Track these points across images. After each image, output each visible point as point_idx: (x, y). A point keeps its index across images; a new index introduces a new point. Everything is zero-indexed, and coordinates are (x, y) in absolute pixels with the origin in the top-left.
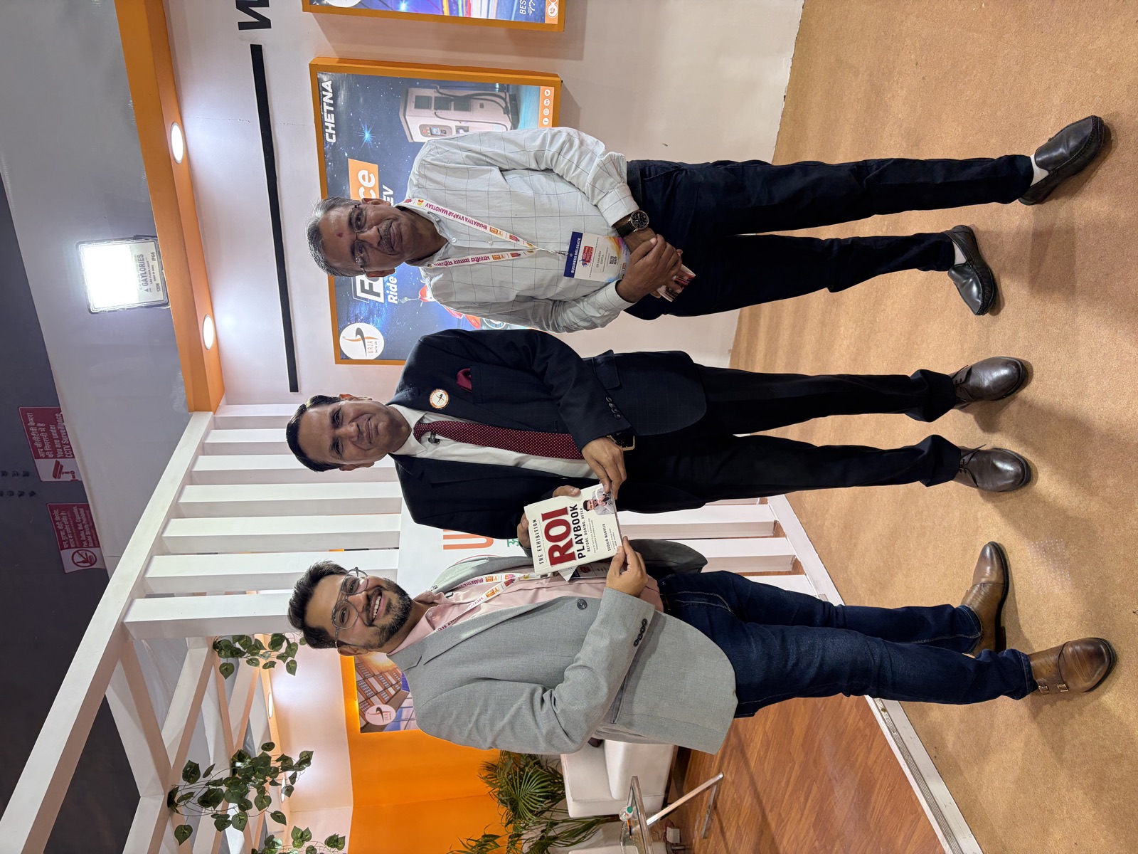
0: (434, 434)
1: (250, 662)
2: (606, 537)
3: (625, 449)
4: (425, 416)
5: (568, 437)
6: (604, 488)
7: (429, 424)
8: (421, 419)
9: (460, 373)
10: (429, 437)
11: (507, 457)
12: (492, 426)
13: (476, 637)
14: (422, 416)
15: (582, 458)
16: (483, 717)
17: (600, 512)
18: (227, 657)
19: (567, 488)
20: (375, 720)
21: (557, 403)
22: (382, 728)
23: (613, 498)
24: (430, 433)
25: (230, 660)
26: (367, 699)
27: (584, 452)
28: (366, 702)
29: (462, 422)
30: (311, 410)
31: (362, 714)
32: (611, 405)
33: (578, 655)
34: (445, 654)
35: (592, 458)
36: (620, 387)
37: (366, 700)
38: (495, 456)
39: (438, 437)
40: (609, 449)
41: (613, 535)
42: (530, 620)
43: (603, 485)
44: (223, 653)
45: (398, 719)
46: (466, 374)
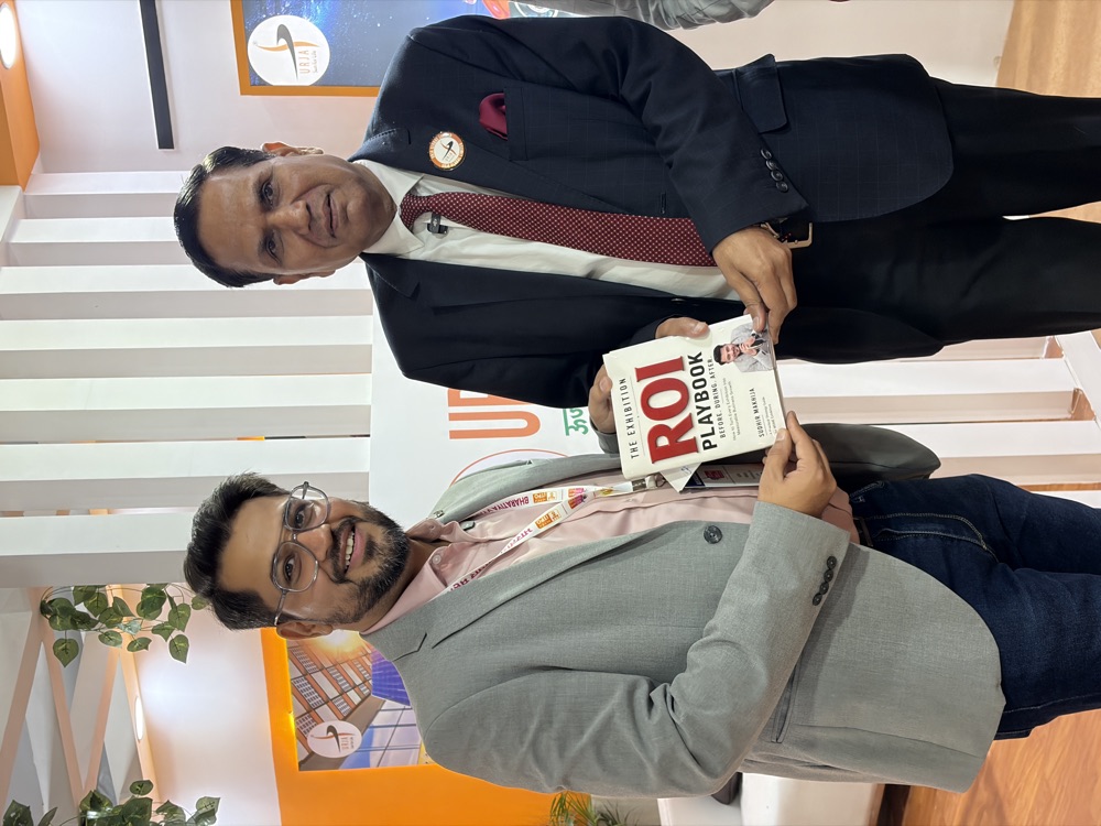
0: (437, 216)
1: (105, 638)
2: (756, 411)
3: (794, 245)
4: (421, 182)
5: (686, 225)
6: (755, 322)
7: (428, 197)
8: (414, 188)
9: (485, 103)
10: (429, 221)
11: (572, 261)
12: (545, 203)
13: (524, 596)
14: (414, 182)
15: (713, 264)
16: (545, 734)
17: (745, 368)
18: (65, 628)
19: (685, 322)
20: (327, 748)
21: (666, 161)
22: (336, 763)
23: (771, 340)
24: (430, 214)
25: (70, 634)
26: (310, 710)
27: (717, 254)
28: (309, 716)
29: (489, 194)
30: (215, 178)
31: (302, 737)
32: (769, 165)
33: (711, 623)
34: (470, 628)
35: (733, 266)
36: (786, 128)
37: (308, 712)
38: (547, 259)
39: (444, 222)
40: (765, 251)
41: (769, 410)
42: (620, 564)
43: (753, 318)
44: (58, 620)
45: (366, 747)
46: (498, 103)
